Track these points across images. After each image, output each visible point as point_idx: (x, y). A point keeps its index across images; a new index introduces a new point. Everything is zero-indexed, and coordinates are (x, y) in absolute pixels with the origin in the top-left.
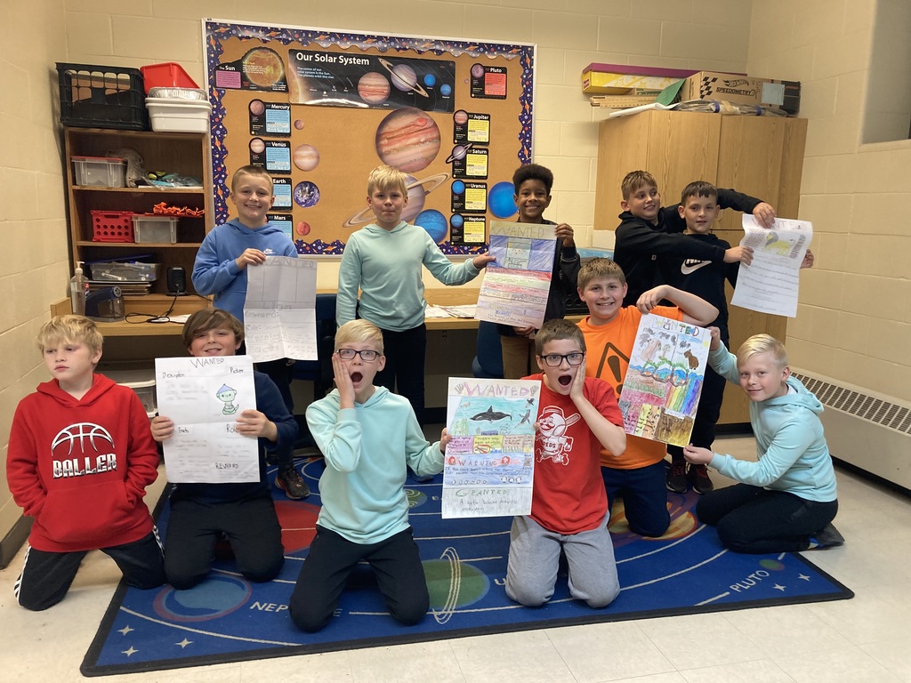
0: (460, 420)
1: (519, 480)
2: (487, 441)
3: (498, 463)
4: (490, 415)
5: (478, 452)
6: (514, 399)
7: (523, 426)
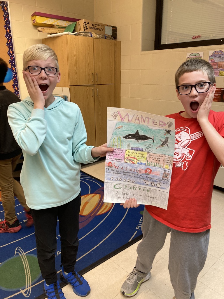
0: (116, 137)
1: (159, 186)
2: (135, 155)
3: (143, 172)
4: (137, 136)
5: (128, 161)
6: (155, 128)
7: (162, 148)
